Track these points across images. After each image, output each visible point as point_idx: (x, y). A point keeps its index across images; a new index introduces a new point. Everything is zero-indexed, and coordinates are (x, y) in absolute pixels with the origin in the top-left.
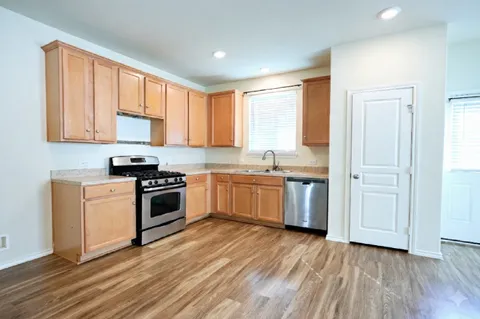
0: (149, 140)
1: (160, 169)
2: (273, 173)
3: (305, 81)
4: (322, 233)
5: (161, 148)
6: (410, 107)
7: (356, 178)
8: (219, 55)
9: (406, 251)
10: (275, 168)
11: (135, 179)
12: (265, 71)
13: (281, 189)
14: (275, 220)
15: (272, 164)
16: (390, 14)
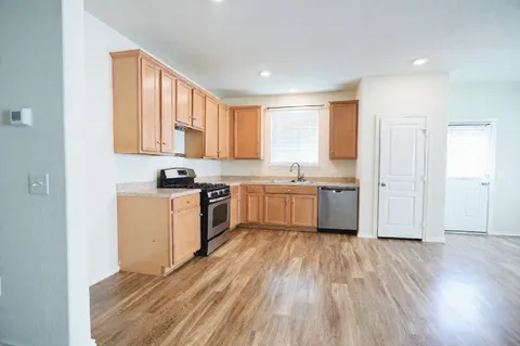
0: (183, 152)
1: (196, 181)
2: (299, 183)
3: (332, 103)
4: (354, 233)
5: (201, 161)
6: (424, 131)
7: (383, 185)
8: (265, 74)
9: (419, 240)
10: (300, 179)
11: (200, 190)
12: (293, 90)
13: (316, 198)
14: (310, 225)
15: (296, 175)
16: (420, 62)
